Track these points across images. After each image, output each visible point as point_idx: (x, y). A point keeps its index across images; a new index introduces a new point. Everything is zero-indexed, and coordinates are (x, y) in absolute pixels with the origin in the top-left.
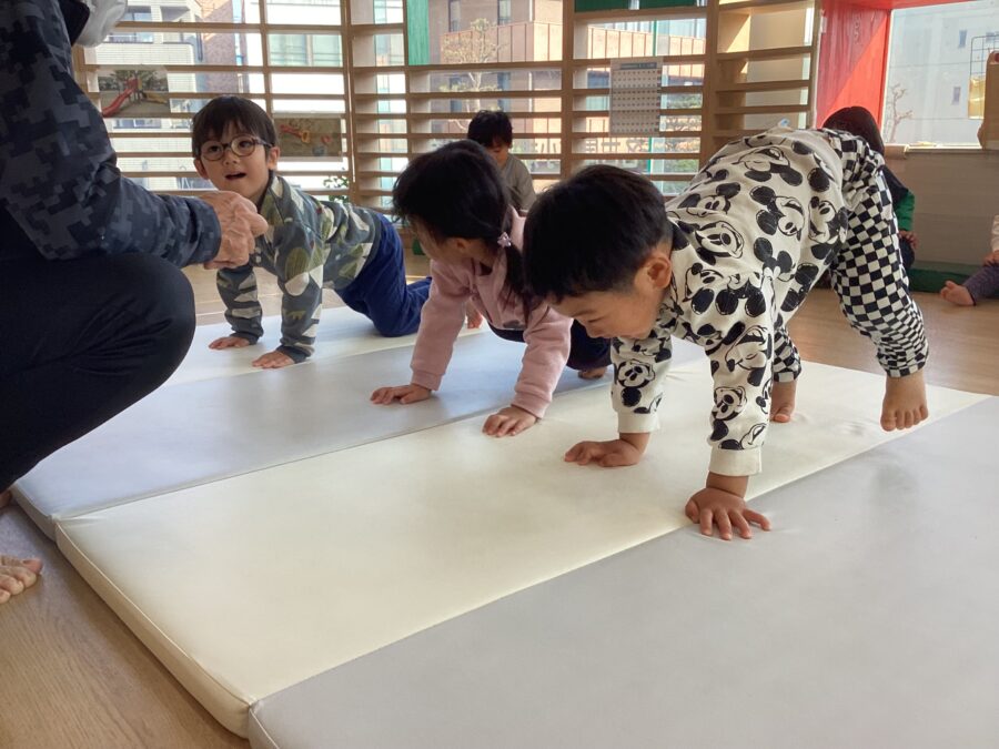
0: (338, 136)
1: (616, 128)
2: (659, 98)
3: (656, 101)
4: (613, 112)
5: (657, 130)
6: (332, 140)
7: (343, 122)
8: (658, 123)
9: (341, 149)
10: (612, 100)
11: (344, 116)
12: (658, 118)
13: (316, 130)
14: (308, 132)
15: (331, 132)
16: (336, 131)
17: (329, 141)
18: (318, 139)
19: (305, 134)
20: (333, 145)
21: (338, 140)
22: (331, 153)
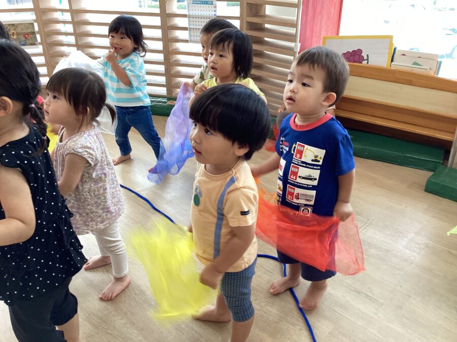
0: (34, 33)
4: (190, 28)
6: (31, 36)
7: (36, 25)
9: (37, 41)
10: (189, 21)
11: (35, 21)
13: (19, 30)
14: (15, 32)
15: (29, 31)
16: (32, 30)
17: (28, 36)
18: (22, 36)
19: (13, 33)
20: (31, 39)
21: (34, 35)
22: (31, 43)
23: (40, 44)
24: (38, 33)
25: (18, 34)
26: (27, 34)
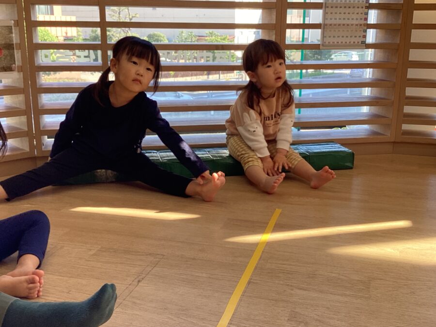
0: (10, 47)
1: (327, 40)
2: (367, 14)
3: (364, 16)
4: (325, 25)
5: (364, 42)
6: (5, 52)
8: (365, 37)
9: (14, 62)
10: (325, 14)
11: (17, 22)
12: (365, 31)
16: (8, 41)
20: (5, 59)
21: (11, 51)
22: (3, 68)
23: (21, 69)
24: (20, 46)
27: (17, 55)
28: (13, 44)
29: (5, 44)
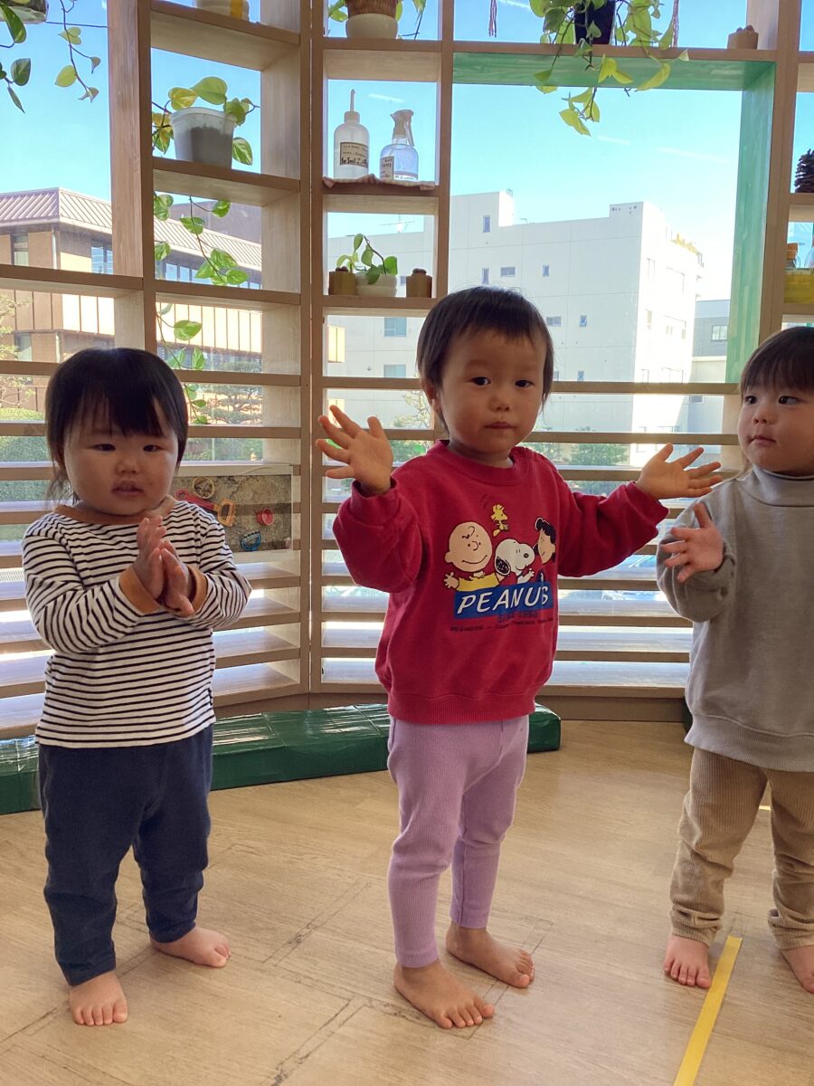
0: (285, 509)
6: (276, 517)
7: (296, 482)
9: (289, 535)
11: (295, 469)
13: (246, 497)
14: (231, 504)
15: (276, 502)
16: (283, 500)
17: (269, 519)
18: (250, 517)
19: (226, 508)
20: (276, 528)
21: (286, 516)
22: (273, 543)
23: (299, 545)
24: (300, 508)
25: (240, 510)
26: (268, 512)
27: (296, 520)
28: (290, 504)
29: (277, 504)
